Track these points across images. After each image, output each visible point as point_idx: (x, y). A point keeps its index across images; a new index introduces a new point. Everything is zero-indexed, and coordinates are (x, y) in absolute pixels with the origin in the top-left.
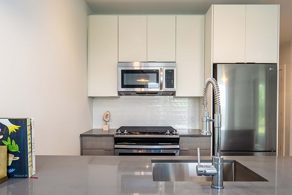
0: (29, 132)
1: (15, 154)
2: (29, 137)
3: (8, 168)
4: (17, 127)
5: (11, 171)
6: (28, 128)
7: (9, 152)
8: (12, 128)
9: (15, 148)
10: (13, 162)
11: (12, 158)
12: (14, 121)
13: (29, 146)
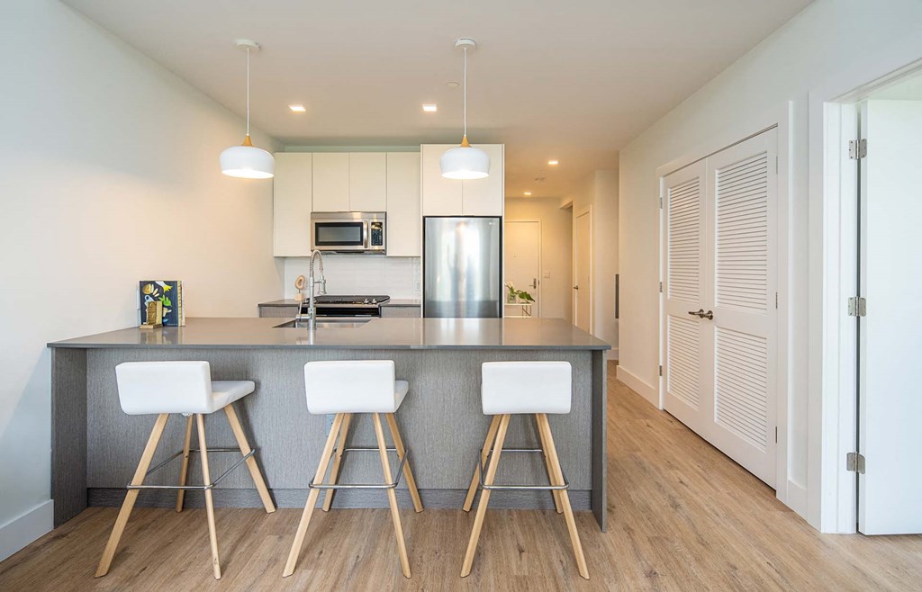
0: (179, 291)
1: (169, 308)
2: (179, 295)
3: (163, 318)
4: (170, 287)
5: (165, 320)
6: (179, 288)
7: (163, 306)
8: (166, 288)
9: (169, 303)
10: (167, 314)
11: (166, 311)
12: (167, 283)
13: (179, 302)
